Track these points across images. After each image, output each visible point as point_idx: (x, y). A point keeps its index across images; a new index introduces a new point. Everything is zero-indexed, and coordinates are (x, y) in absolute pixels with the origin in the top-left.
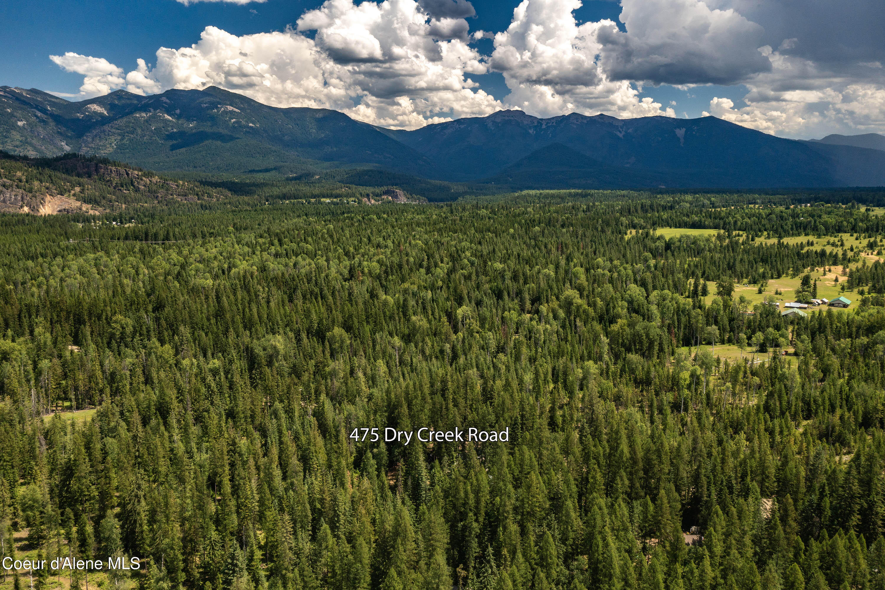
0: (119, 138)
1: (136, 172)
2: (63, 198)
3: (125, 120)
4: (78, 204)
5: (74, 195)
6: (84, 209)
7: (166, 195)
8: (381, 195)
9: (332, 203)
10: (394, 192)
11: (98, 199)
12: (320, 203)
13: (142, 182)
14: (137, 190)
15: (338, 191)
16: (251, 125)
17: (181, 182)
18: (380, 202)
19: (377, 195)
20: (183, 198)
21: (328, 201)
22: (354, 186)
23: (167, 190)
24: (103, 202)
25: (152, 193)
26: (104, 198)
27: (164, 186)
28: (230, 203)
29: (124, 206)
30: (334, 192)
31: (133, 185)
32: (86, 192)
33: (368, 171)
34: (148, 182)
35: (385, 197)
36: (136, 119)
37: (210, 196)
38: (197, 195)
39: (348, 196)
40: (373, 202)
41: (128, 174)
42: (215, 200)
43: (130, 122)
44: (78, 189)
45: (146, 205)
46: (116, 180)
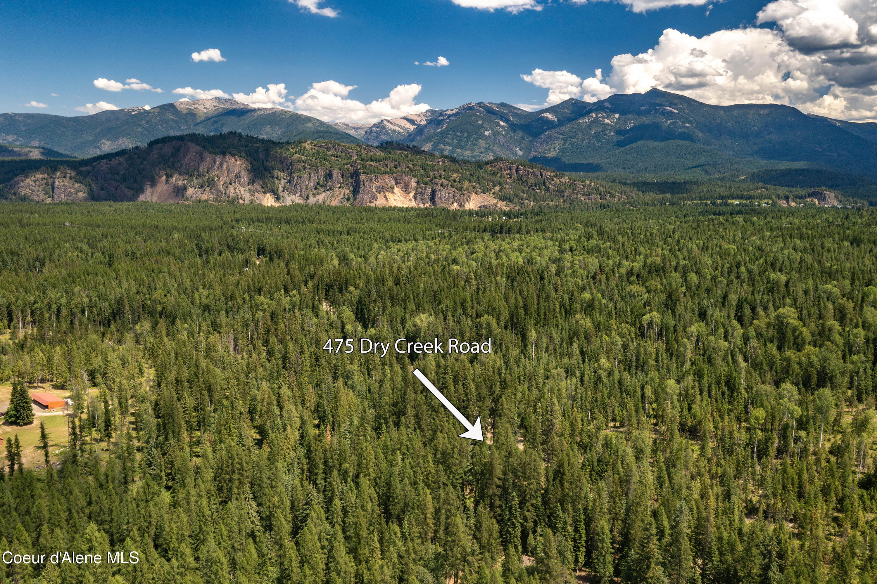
0: (562, 142)
1: (549, 173)
2: (485, 196)
3: (569, 125)
4: (495, 201)
5: (494, 193)
6: (499, 205)
7: (572, 194)
8: (805, 197)
9: (741, 205)
10: (821, 194)
11: (512, 197)
12: (726, 204)
13: (553, 183)
14: (547, 189)
15: (751, 193)
16: (687, 125)
17: (588, 182)
18: (802, 205)
19: (801, 198)
20: (587, 197)
21: (736, 202)
22: (773, 187)
23: (573, 190)
24: (516, 200)
25: (560, 192)
26: (517, 196)
27: (572, 186)
28: (630, 203)
29: (532, 203)
30: (745, 193)
31: (544, 185)
32: (504, 191)
33: (804, 170)
34: (558, 182)
35: (809, 200)
36: (579, 124)
37: (612, 196)
38: (600, 194)
39: (761, 197)
40: (793, 204)
41: (542, 175)
42: (616, 200)
43: (573, 128)
44: (497, 188)
45: (551, 203)
46: (532, 181)
